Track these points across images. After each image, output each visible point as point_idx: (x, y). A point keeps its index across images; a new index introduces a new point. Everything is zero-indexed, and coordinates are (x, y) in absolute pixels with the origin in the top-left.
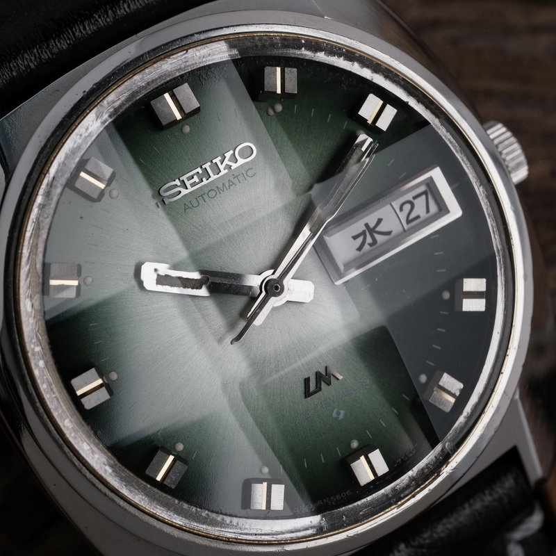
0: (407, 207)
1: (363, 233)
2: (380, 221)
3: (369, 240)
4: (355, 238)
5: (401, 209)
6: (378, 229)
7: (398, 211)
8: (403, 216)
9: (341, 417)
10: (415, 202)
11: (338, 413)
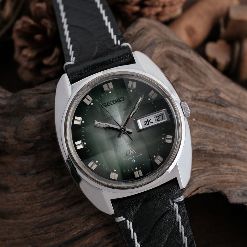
0: (158, 117)
1: (146, 121)
2: (151, 119)
3: (147, 123)
4: (144, 122)
5: (156, 118)
6: (150, 121)
7: (155, 118)
8: (156, 119)
9: (134, 162)
10: (160, 116)
11: (134, 161)
